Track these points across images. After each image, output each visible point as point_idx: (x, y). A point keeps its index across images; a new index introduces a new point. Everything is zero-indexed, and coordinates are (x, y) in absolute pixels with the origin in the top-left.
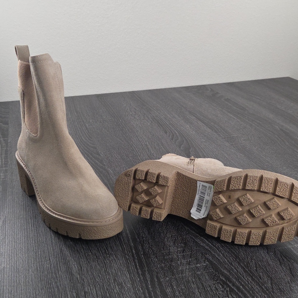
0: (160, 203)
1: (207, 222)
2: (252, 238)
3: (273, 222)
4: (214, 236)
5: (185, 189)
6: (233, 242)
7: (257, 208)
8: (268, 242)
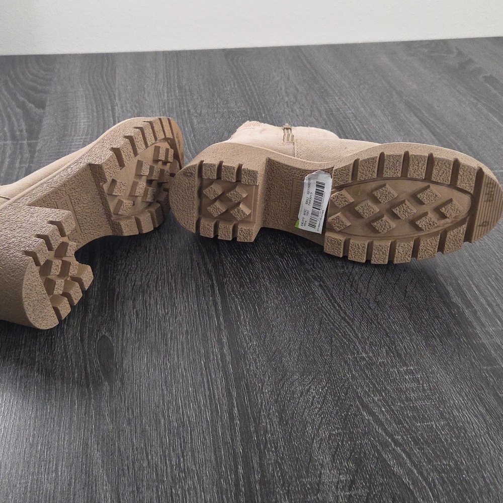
0: (248, 214)
1: (326, 235)
2: (398, 252)
3: (430, 224)
4: (338, 255)
5: (283, 185)
6: (368, 261)
7: (403, 205)
8: (424, 256)
